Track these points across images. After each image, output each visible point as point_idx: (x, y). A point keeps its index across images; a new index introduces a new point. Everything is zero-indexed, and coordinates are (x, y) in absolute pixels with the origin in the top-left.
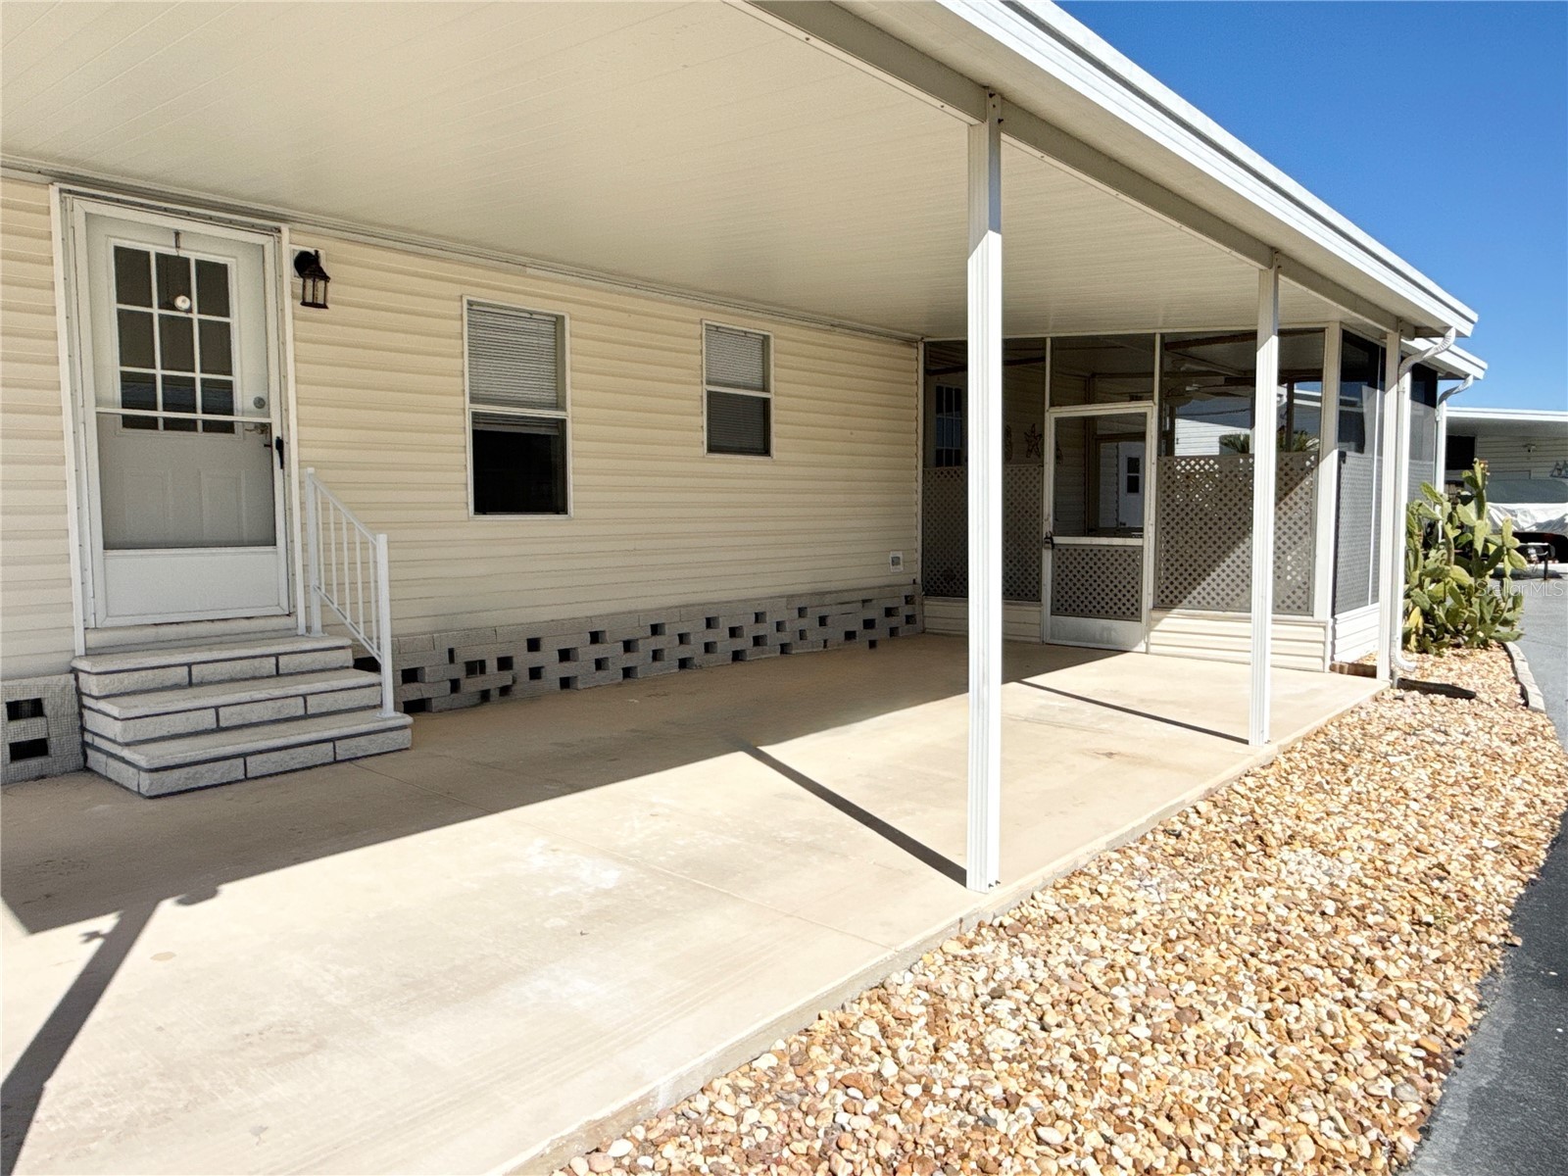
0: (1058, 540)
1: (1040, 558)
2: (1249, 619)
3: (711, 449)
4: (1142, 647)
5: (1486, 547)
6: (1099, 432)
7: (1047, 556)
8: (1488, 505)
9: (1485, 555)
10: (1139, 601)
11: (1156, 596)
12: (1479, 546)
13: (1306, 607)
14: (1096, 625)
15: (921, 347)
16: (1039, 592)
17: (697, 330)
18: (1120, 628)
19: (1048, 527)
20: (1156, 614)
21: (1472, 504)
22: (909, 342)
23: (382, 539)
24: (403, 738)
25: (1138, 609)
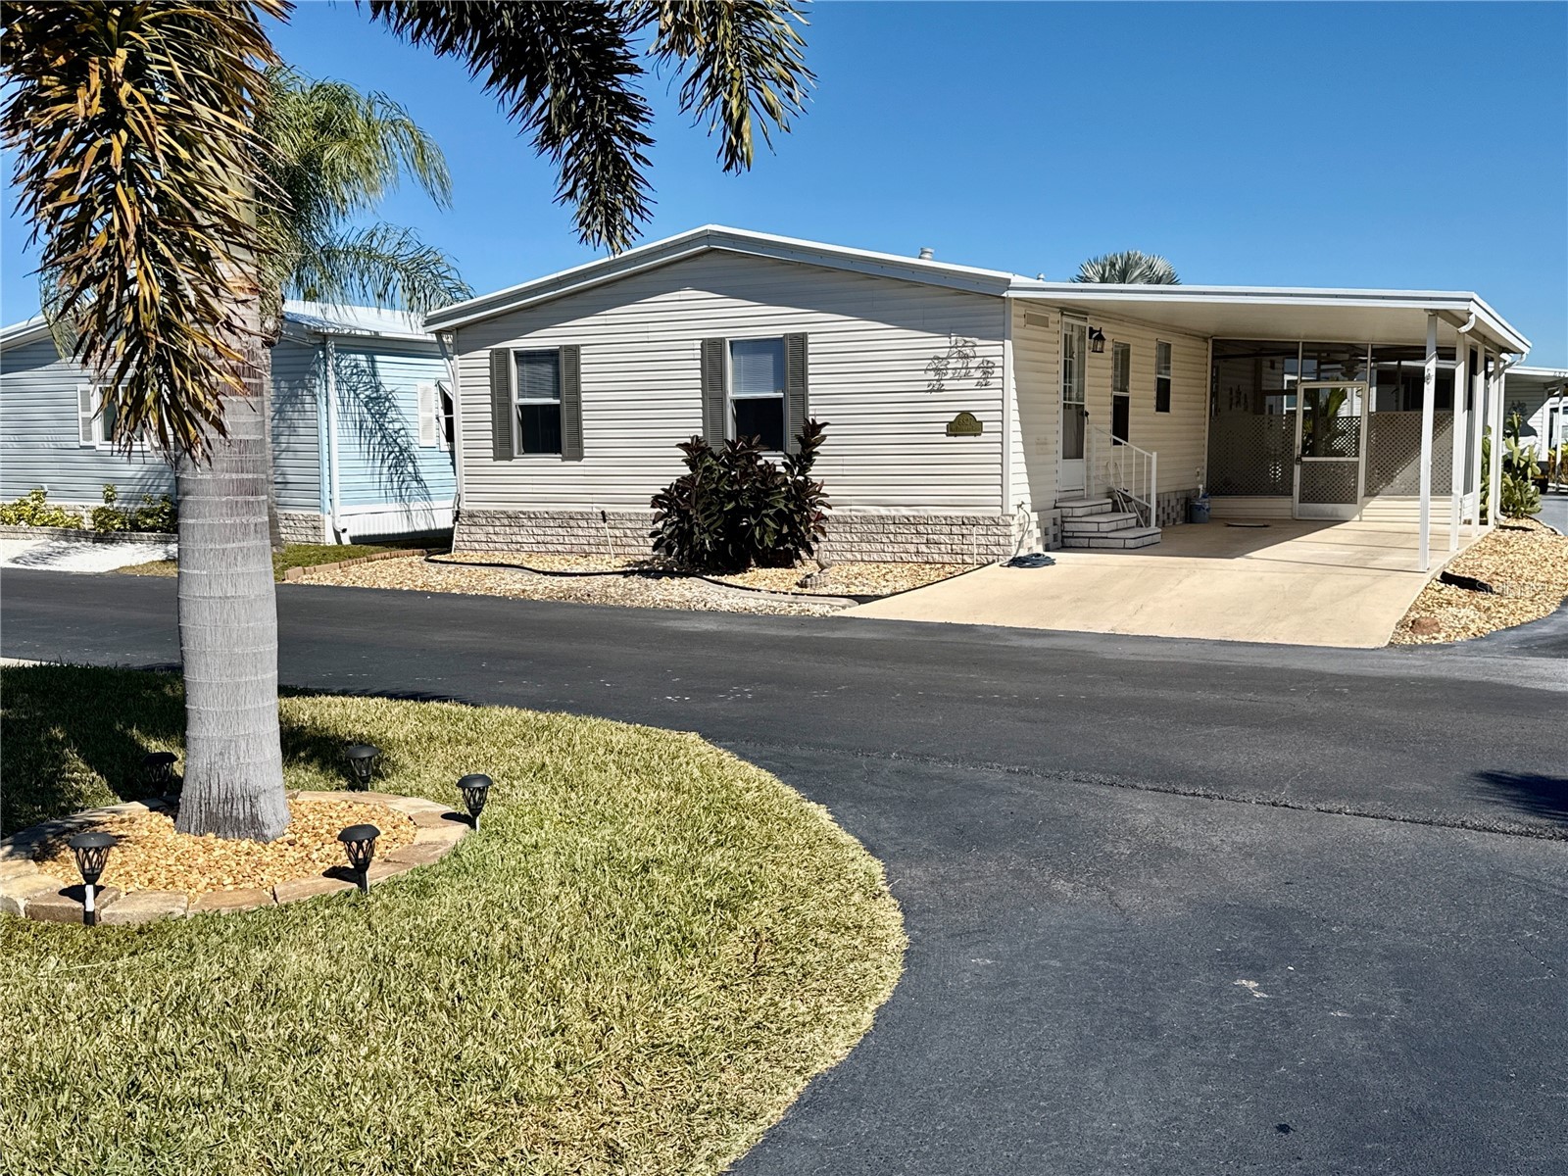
0: (1304, 459)
1: (1292, 470)
2: (1418, 499)
3: (1158, 410)
4: (1357, 518)
5: (1519, 463)
6: (1264, 388)
7: (1297, 469)
8: (1520, 439)
9: (1518, 467)
10: (1356, 492)
11: (1366, 489)
12: (1515, 462)
13: (1449, 492)
14: (1328, 508)
15: (1210, 342)
16: (1291, 489)
17: (1155, 344)
18: (1343, 509)
19: (1298, 451)
20: (1366, 499)
21: (1512, 438)
22: (1206, 340)
23: (1155, 454)
24: (1157, 538)
25: (1355, 497)
